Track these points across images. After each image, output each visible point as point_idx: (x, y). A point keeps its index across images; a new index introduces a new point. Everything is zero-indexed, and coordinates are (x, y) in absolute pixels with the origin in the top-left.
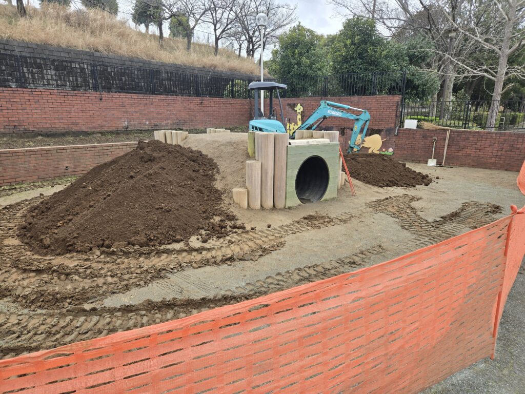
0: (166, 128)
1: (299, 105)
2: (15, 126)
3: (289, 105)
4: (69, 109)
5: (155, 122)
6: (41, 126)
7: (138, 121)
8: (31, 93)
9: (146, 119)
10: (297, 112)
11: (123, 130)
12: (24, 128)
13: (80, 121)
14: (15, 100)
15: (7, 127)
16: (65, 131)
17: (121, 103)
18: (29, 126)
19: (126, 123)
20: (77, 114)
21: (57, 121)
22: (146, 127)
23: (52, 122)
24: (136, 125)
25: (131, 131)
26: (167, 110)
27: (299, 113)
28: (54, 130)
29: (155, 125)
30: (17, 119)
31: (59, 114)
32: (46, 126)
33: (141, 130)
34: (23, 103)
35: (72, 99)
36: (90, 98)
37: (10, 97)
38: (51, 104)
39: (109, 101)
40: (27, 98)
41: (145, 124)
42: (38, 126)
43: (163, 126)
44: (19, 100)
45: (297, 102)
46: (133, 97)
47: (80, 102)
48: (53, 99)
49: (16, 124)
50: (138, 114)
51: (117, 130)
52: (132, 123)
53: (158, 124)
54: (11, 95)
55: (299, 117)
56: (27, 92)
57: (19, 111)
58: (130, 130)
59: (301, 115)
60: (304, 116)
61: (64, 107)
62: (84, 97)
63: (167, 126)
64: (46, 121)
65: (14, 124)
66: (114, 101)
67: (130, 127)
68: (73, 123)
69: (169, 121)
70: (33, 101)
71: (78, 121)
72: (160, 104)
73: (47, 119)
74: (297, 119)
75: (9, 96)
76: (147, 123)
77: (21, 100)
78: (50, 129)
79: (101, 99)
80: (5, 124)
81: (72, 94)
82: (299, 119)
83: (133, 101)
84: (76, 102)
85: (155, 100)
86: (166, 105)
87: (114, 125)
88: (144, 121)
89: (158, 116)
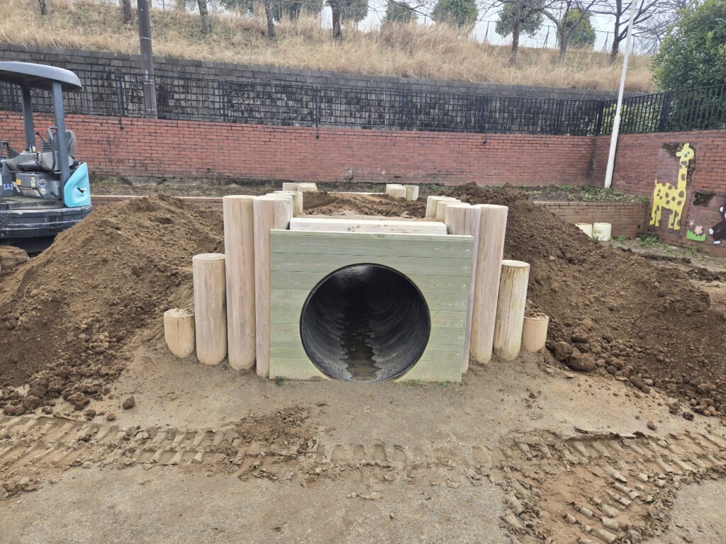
0: (413, 182)
1: (687, 146)
2: (208, 169)
3: (666, 146)
4: (274, 150)
5: (395, 172)
6: (239, 172)
7: (369, 169)
8: (230, 128)
9: (382, 167)
10: (681, 160)
11: (345, 181)
12: (219, 173)
13: (286, 167)
14: (211, 137)
15: (200, 170)
16: (267, 179)
17: (346, 143)
18: (225, 171)
19: (351, 172)
20: (284, 157)
21: (257, 166)
22: (381, 178)
23: (252, 166)
24: (366, 175)
25: (357, 183)
26: (419, 154)
27: (684, 163)
28: (254, 177)
29: (396, 177)
30: (212, 161)
31: (261, 156)
32: (243, 171)
33: (372, 184)
34: (220, 141)
35: (280, 137)
36: (302, 135)
37: (206, 134)
38: (253, 143)
39: (329, 139)
40: (224, 134)
41: (380, 175)
42: (234, 171)
43: (408, 178)
44: (215, 137)
45: (684, 141)
46: (365, 134)
47: (289, 141)
48: (256, 136)
49: (211, 167)
50: (371, 159)
51: (335, 181)
52: (359, 172)
53: (400, 175)
54: (207, 130)
55: (684, 171)
56: (225, 128)
57: (214, 151)
58: (355, 182)
59: (689, 167)
60: (694, 169)
61: (268, 146)
62: (295, 134)
63: (415, 178)
64: (244, 165)
65: (208, 167)
66: (336, 139)
67: (355, 178)
68: (277, 169)
69: (420, 171)
70: (232, 138)
71: (283, 167)
72: (408, 145)
73: (246, 162)
74: (677, 176)
75: (206, 132)
76: (383, 172)
77: (219, 138)
78: (248, 175)
79: (318, 137)
80: (198, 166)
81: (281, 130)
82: (683, 176)
83: (365, 140)
84: (285, 141)
85: (401, 138)
86: (418, 145)
87: (332, 174)
88: (379, 169)
89: (402, 164)
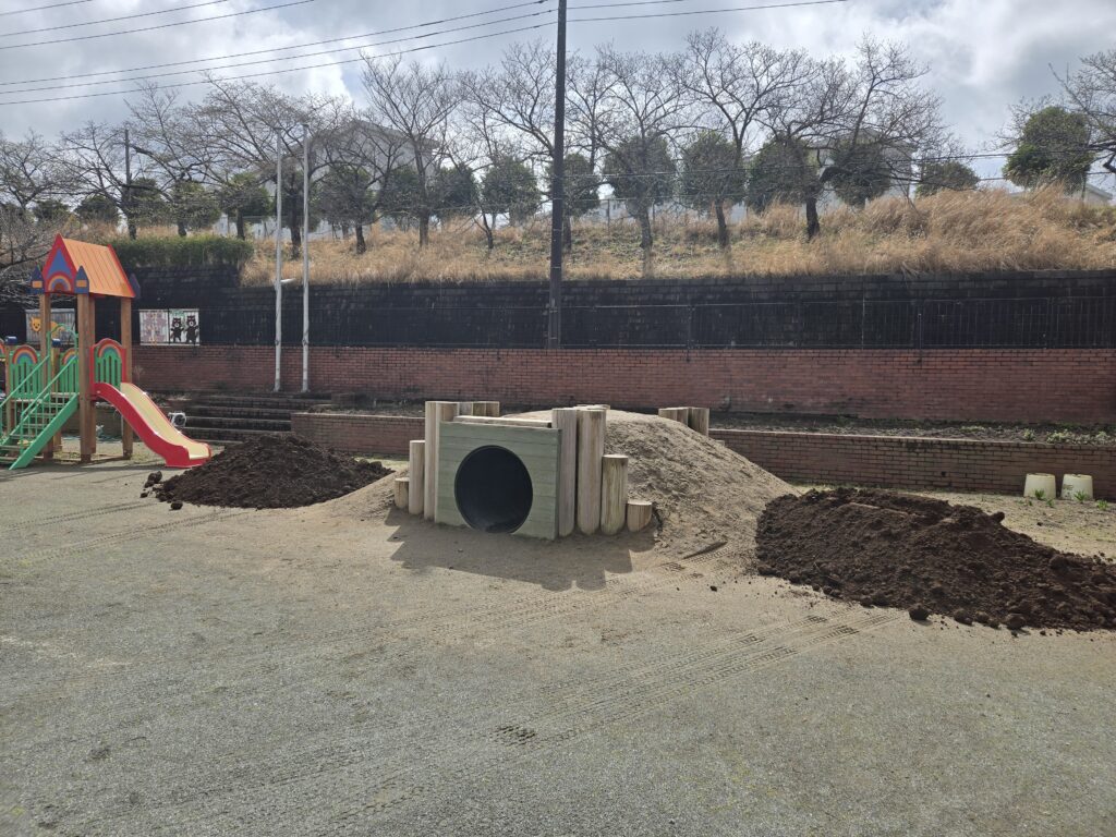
5: (786, 400)
7: (751, 396)
9: (768, 394)
19: (727, 399)
24: (747, 403)
29: (786, 406)
33: (755, 413)
39: (702, 362)
41: (766, 403)
43: (805, 408)
50: (754, 385)
52: (739, 399)
53: (794, 403)
58: (734, 411)
63: (814, 408)
66: (710, 362)
67: (734, 405)
69: (822, 399)
72: (803, 367)
76: (770, 400)
79: (688, 360)
83: (746, 363)
85: (793, 359)
86: (818, 366)
88: (764, 396)
89: (795, 389)
